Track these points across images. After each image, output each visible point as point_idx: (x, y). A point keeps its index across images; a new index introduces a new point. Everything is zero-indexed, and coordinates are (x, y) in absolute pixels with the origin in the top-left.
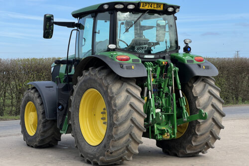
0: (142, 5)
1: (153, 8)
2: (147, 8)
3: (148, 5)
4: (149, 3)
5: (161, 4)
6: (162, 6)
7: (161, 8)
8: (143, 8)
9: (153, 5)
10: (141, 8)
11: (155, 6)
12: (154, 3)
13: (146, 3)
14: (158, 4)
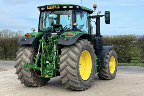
0: (47, 7)
1: (54, 8)
2: (51, 8)
3: (51, 7)
4: (51, 5)
5: (58, 5)
6: (59, 6)
7: (59, 7)
8: (49, 8)
9: (54, 6)
10: (48, 8)
11: (55, 7)
12: (54, 5)
13: (50, 6)
14: (57, 5)
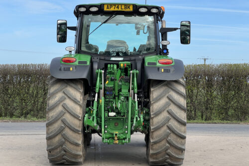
0: (106, 7)
1: (120, 9)
2: (112, 9)
3: (114, 7)
5: (130, 5)
6: (131, 7)
8: (108, 10)
11: (123, 7)
12: (121, 4)
13: (111, 5)
14: (127, 6)
